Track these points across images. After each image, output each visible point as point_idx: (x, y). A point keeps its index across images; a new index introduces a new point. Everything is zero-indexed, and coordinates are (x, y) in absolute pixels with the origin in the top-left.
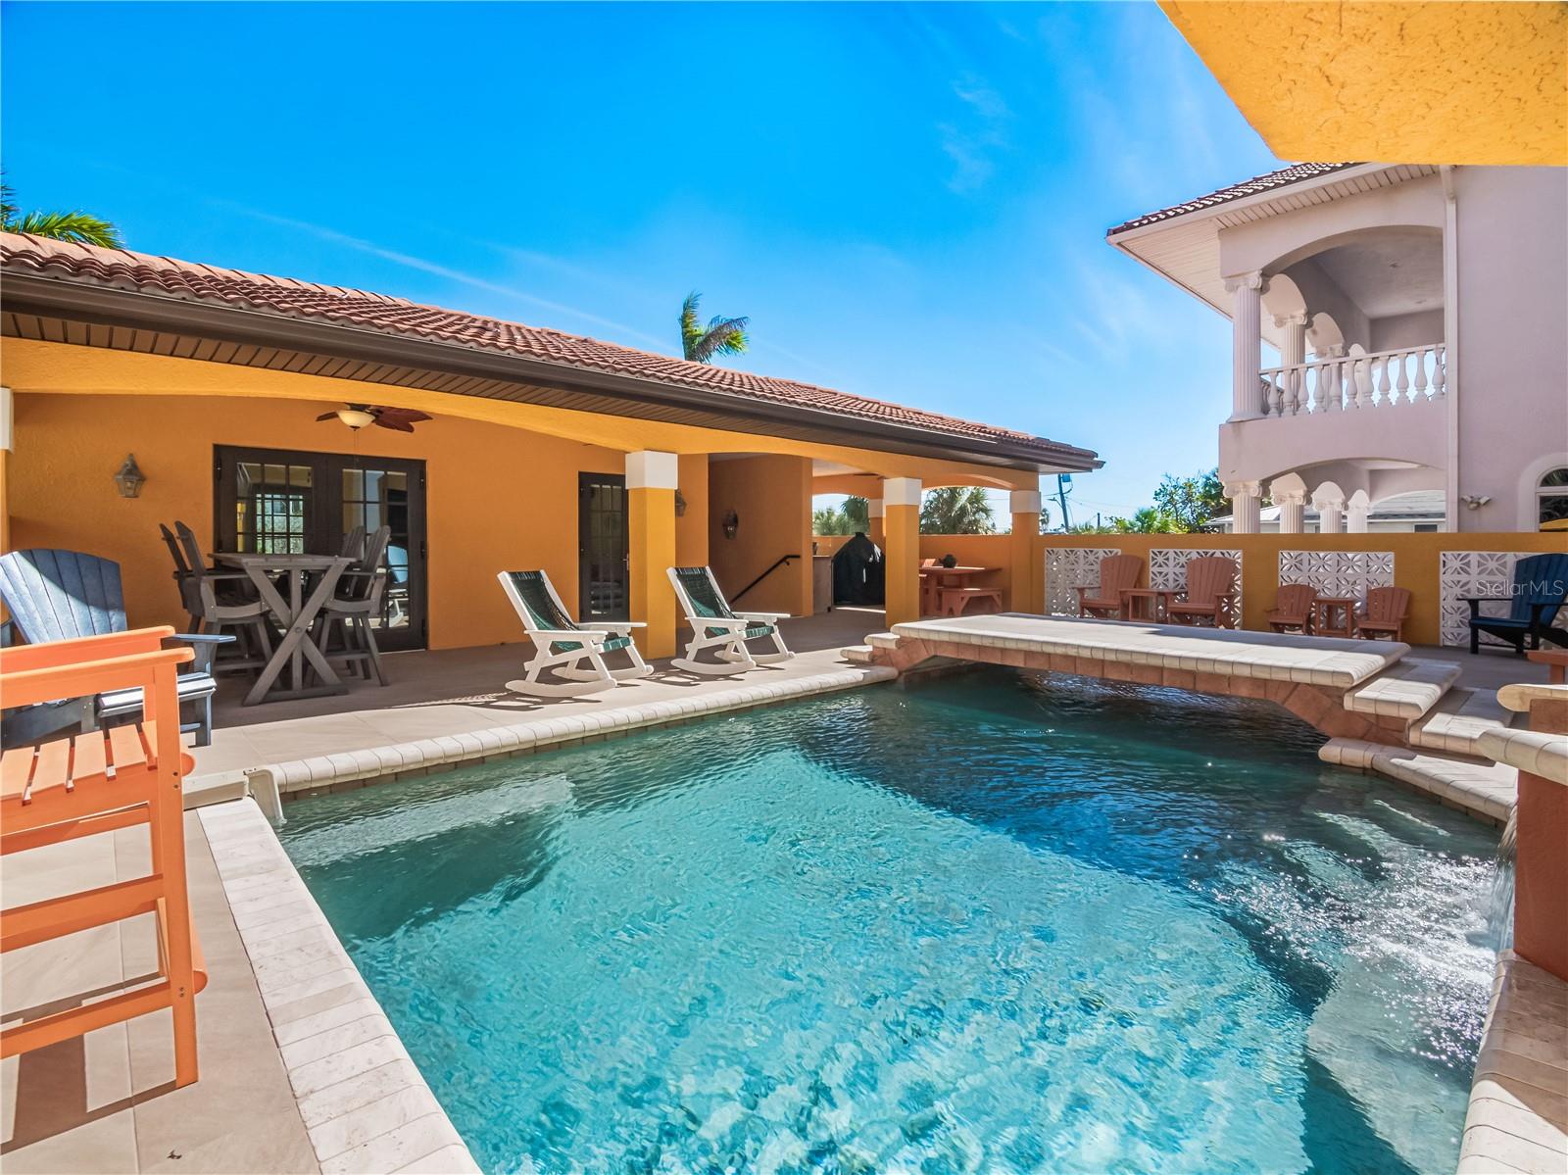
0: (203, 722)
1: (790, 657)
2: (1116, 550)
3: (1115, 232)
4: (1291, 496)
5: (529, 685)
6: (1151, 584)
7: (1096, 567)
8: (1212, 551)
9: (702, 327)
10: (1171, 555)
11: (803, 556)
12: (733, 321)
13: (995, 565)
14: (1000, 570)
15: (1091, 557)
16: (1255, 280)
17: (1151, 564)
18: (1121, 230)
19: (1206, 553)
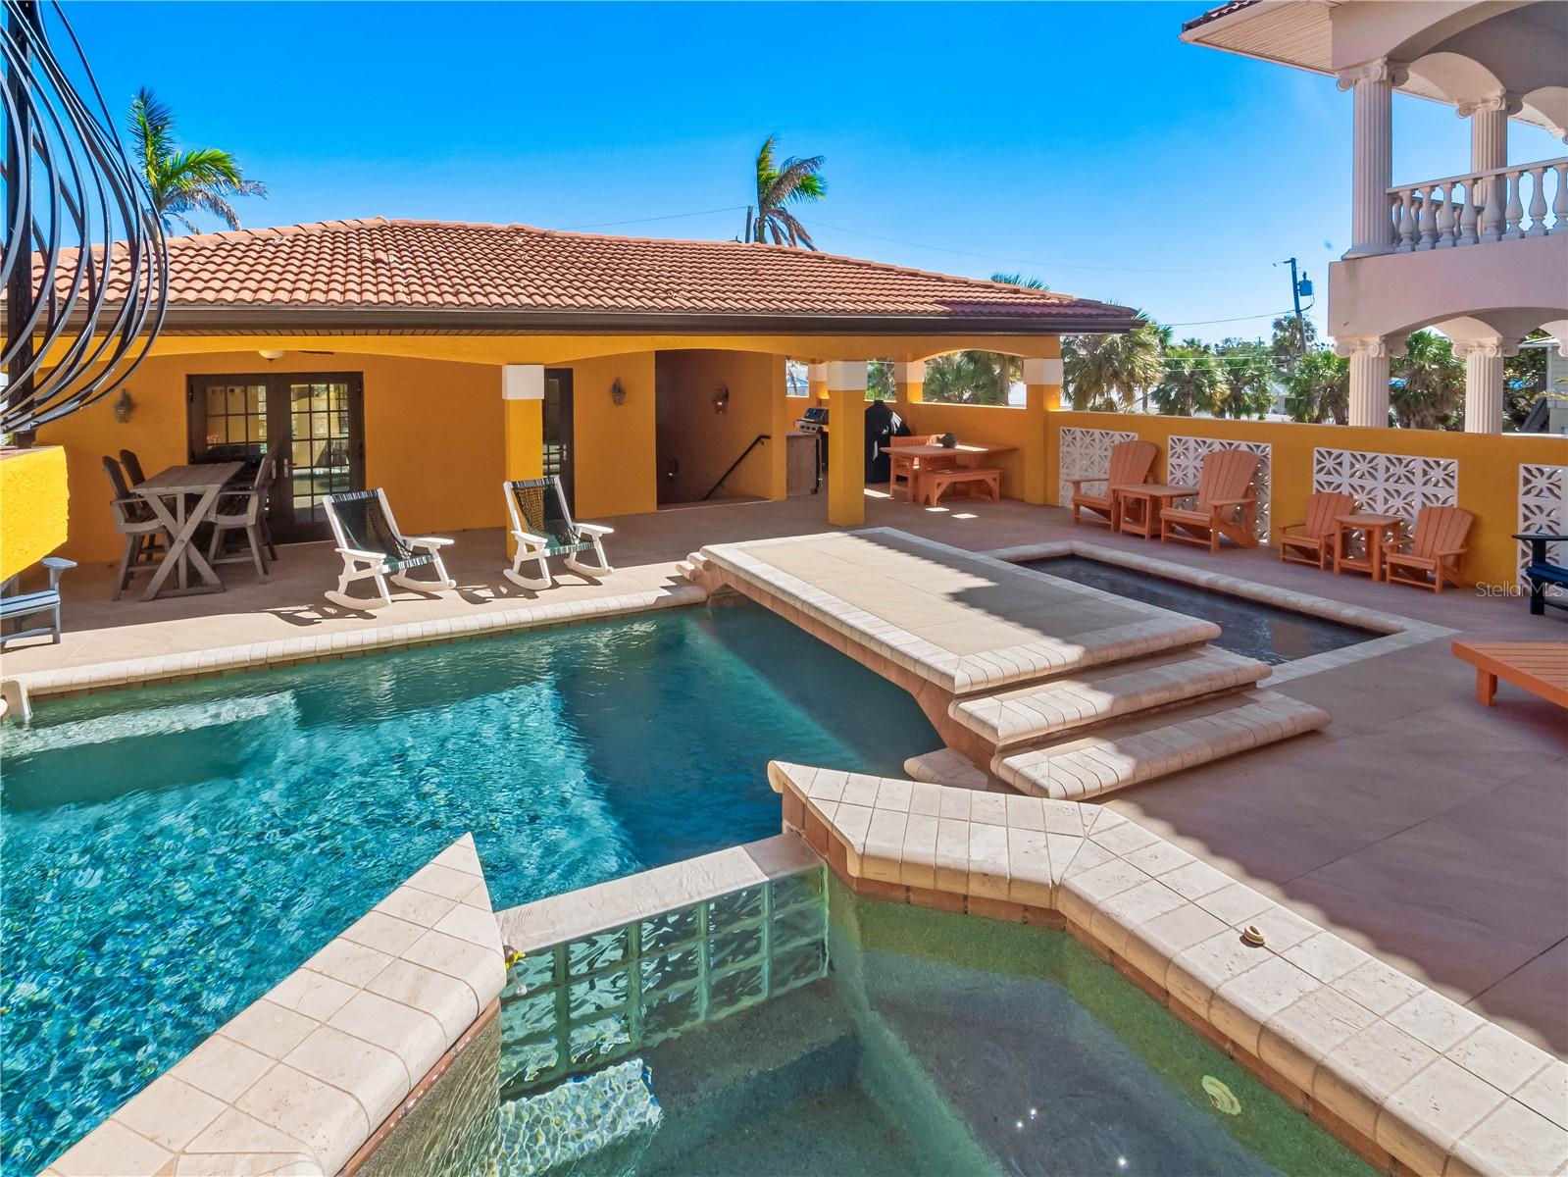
0: (53, 626)
1: (609, 571)
2: (1132, 434)
3: (1189, 27)
4: (1481, 346)
5: (338, 596)
6: (1169, 478)
7: (1109, 453)
8: (1236, 443)
9: (776, 169)
10: (1192, 444)
11: (773, 436)
12: (806, 161)
13: (1013, 442)
14: (1016, 449)
15: (1107, 441)
16: (1377, 69)
17: (1170, 453)
18: (1198, 23)
19: (1231, 445)
